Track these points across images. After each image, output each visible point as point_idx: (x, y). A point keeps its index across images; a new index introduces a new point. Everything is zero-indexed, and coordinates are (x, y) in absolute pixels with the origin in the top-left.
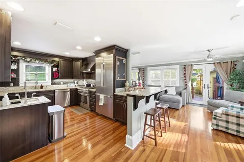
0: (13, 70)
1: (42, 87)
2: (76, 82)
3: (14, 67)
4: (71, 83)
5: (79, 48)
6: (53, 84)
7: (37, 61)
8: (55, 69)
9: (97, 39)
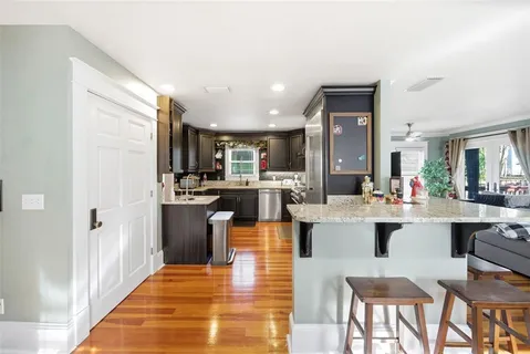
0: (217, 160)
1: (247, 184)
2: (296, 176)
3: (219, 156)
4: (289, 178)
5: (274, 112)
6: (262, 179)
7: (240, 145)
8: (263, 155)
9: (278, 88)
